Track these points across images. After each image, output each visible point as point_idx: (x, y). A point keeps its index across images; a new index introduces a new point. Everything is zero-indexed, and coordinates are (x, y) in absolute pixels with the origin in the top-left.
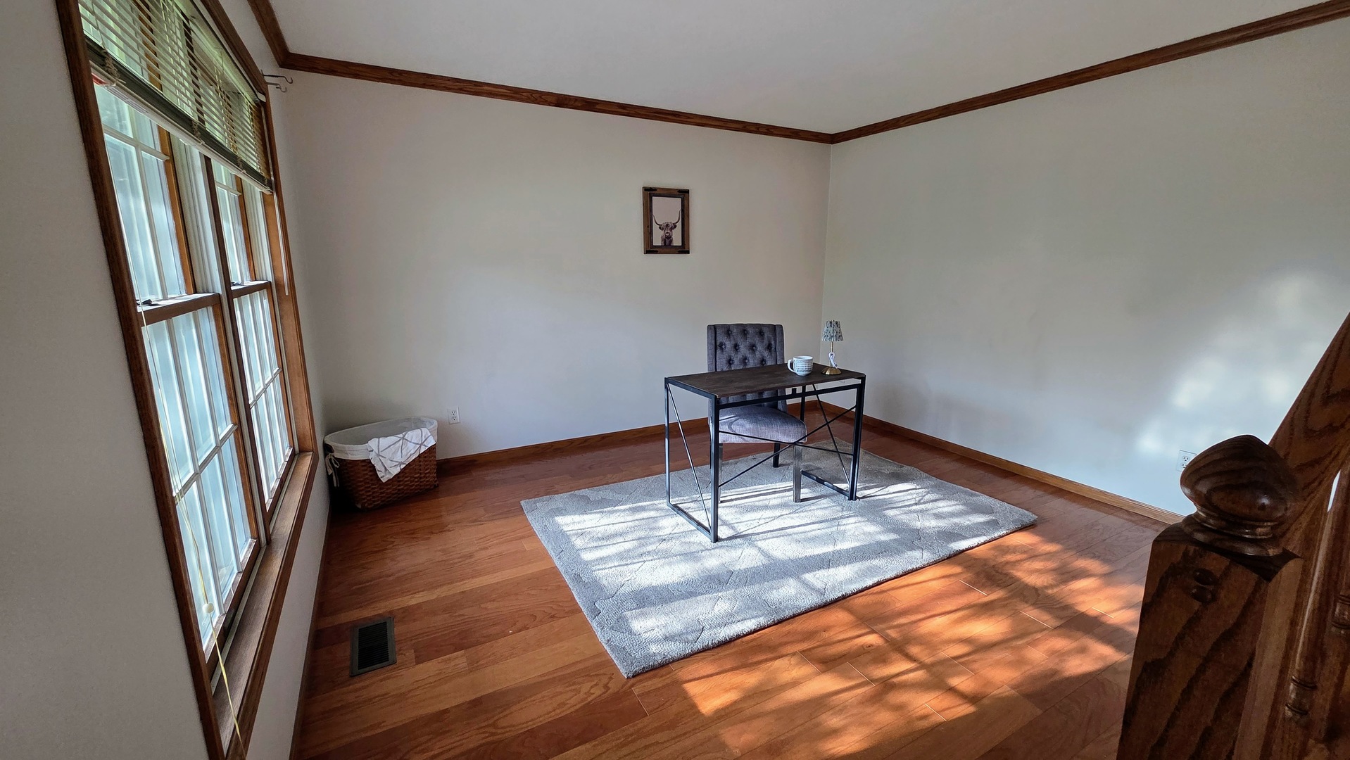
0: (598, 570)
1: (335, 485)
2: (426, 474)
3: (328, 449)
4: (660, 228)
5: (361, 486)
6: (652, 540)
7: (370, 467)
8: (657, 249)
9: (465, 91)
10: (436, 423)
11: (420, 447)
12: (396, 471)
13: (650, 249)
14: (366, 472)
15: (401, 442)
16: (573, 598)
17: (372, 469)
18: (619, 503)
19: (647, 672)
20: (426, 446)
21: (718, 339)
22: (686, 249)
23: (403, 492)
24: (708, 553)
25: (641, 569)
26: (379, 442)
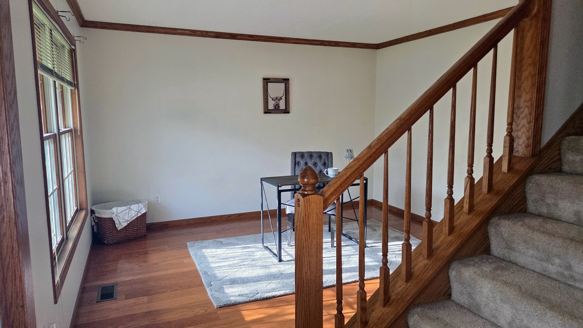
0: (217, 270)
1: (95, 231)
2: (140, 228)
3: (93, 212)
4: (273, 100)
5: (107, 231)
6: (248, 260)
7: (112, 222)
8: (271, 111)
9: (168, 33)
10: (147, 202)
11: (138, 213)
12: (125, 224)
13: (267, 111)
14: (110, 224)
15: (128, 210)
16: (202, 281)
17: (113, 223)
18: (238, 244)
19: (226, 306)
20: (141, 213)
21: (296, 159)
22: (288, 111)
23: (128, 237)
24: (274, 266)
25: (238, 271)
26: (117, 209)
